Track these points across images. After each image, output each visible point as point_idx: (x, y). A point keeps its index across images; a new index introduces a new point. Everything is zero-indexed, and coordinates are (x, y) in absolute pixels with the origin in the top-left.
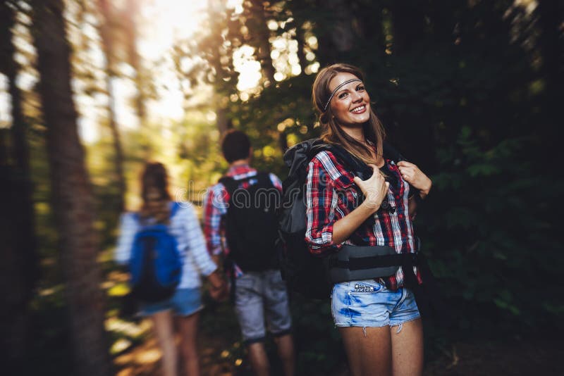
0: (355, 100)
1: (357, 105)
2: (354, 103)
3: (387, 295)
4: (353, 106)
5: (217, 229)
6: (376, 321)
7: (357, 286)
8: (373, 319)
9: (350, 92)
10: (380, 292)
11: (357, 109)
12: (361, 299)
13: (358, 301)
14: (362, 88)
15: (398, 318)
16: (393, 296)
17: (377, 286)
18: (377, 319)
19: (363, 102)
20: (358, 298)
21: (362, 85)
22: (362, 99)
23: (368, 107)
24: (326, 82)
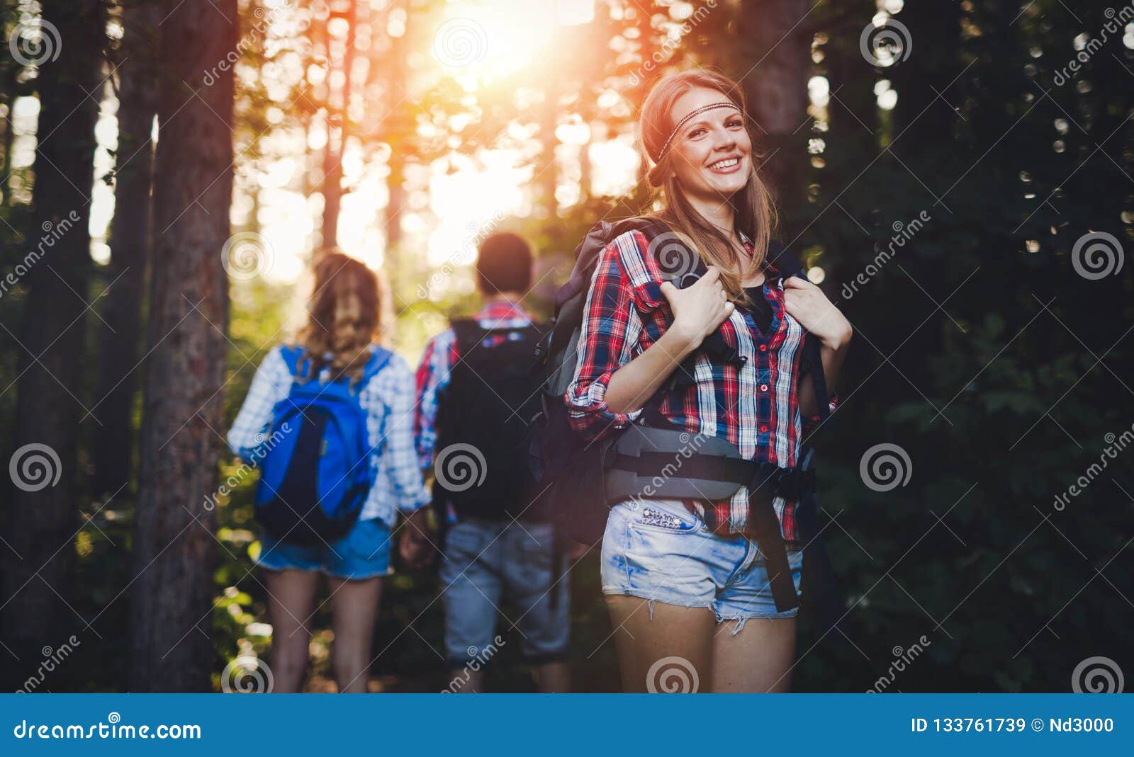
0: (720, 145)
1: (724, 155)
2: (717, 150)
3: (711, 544)
4: (714, 157)
5: (431, 417)
6: (678, 592)
7: (647, 513)
8: (672, 585)
9: (712, 128)
10: (694, 533)
11: (722, 164)
12: (651, 540)
13: (645, 543)
14: (738, 123)
15: (740, 605)
16: (725, 549)
17: (689, 519)
18: (680, 588)
19: (737, 152)
20: (646, 538)
21: (739, 117)
22: (734, 146)
23: (746, 162)
24: (665, 103)
